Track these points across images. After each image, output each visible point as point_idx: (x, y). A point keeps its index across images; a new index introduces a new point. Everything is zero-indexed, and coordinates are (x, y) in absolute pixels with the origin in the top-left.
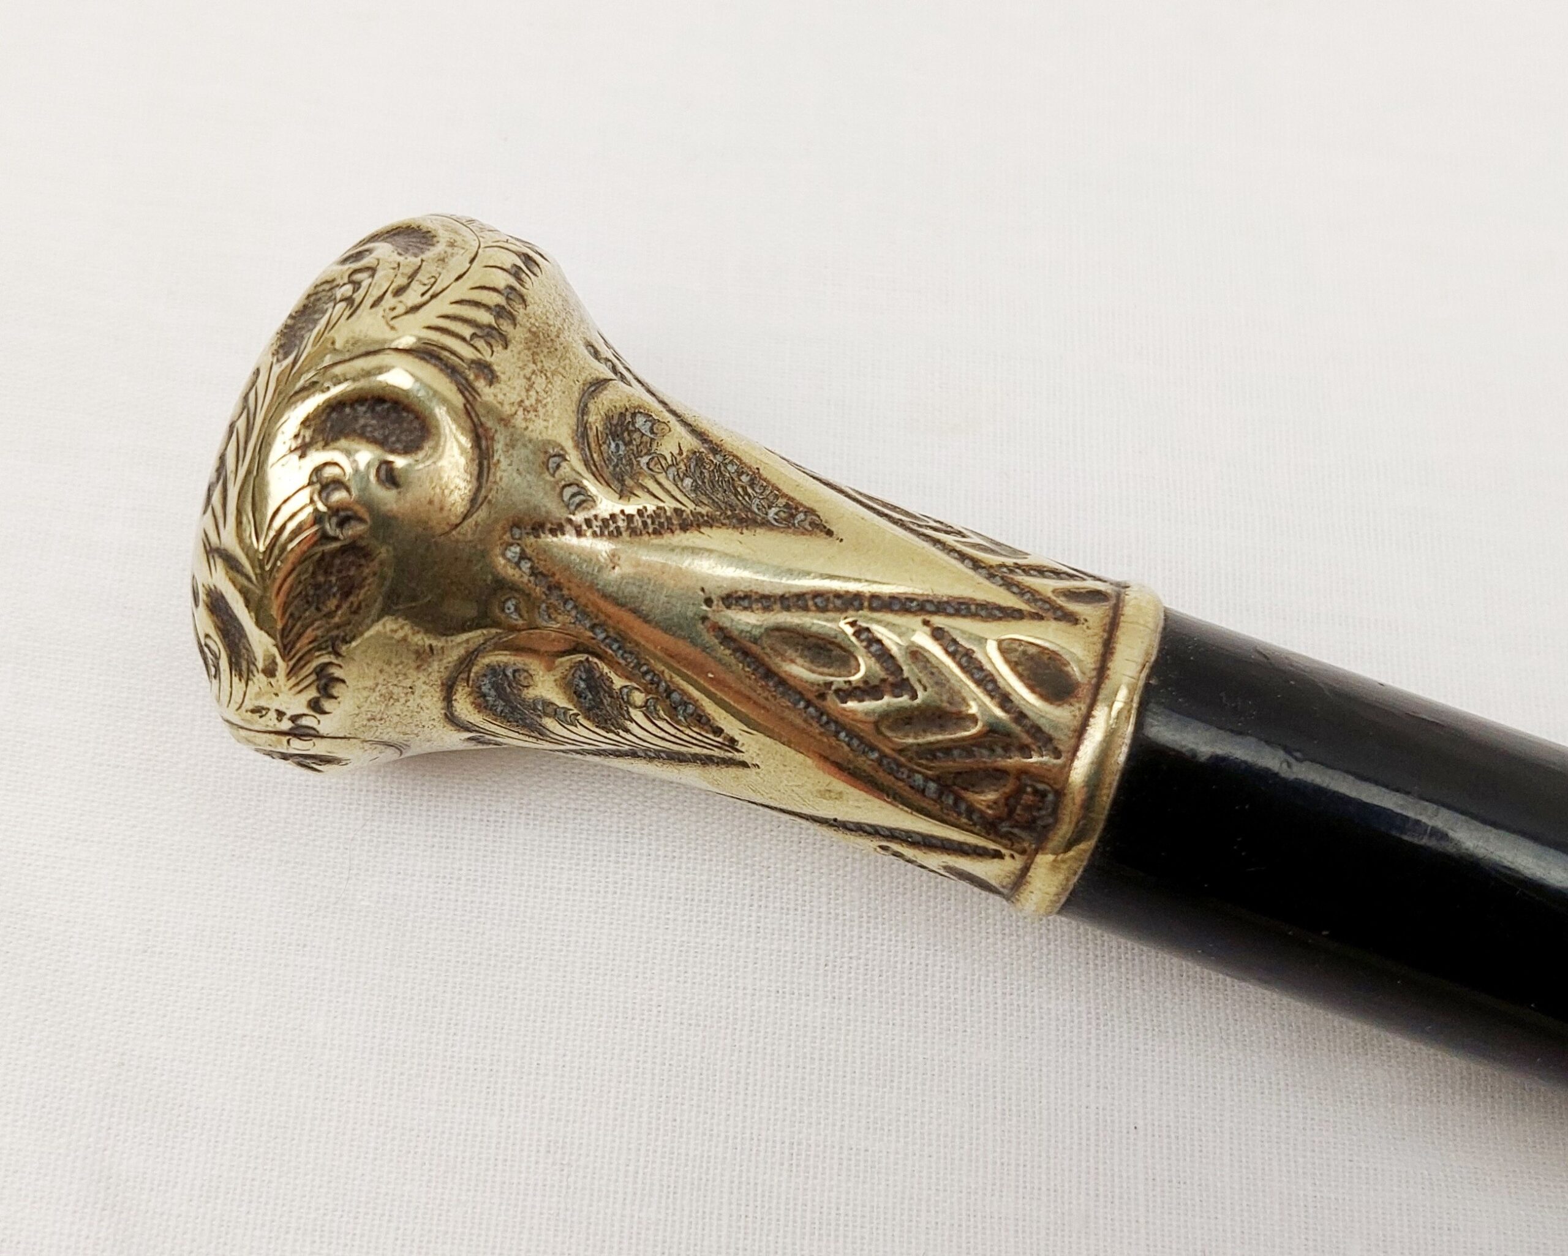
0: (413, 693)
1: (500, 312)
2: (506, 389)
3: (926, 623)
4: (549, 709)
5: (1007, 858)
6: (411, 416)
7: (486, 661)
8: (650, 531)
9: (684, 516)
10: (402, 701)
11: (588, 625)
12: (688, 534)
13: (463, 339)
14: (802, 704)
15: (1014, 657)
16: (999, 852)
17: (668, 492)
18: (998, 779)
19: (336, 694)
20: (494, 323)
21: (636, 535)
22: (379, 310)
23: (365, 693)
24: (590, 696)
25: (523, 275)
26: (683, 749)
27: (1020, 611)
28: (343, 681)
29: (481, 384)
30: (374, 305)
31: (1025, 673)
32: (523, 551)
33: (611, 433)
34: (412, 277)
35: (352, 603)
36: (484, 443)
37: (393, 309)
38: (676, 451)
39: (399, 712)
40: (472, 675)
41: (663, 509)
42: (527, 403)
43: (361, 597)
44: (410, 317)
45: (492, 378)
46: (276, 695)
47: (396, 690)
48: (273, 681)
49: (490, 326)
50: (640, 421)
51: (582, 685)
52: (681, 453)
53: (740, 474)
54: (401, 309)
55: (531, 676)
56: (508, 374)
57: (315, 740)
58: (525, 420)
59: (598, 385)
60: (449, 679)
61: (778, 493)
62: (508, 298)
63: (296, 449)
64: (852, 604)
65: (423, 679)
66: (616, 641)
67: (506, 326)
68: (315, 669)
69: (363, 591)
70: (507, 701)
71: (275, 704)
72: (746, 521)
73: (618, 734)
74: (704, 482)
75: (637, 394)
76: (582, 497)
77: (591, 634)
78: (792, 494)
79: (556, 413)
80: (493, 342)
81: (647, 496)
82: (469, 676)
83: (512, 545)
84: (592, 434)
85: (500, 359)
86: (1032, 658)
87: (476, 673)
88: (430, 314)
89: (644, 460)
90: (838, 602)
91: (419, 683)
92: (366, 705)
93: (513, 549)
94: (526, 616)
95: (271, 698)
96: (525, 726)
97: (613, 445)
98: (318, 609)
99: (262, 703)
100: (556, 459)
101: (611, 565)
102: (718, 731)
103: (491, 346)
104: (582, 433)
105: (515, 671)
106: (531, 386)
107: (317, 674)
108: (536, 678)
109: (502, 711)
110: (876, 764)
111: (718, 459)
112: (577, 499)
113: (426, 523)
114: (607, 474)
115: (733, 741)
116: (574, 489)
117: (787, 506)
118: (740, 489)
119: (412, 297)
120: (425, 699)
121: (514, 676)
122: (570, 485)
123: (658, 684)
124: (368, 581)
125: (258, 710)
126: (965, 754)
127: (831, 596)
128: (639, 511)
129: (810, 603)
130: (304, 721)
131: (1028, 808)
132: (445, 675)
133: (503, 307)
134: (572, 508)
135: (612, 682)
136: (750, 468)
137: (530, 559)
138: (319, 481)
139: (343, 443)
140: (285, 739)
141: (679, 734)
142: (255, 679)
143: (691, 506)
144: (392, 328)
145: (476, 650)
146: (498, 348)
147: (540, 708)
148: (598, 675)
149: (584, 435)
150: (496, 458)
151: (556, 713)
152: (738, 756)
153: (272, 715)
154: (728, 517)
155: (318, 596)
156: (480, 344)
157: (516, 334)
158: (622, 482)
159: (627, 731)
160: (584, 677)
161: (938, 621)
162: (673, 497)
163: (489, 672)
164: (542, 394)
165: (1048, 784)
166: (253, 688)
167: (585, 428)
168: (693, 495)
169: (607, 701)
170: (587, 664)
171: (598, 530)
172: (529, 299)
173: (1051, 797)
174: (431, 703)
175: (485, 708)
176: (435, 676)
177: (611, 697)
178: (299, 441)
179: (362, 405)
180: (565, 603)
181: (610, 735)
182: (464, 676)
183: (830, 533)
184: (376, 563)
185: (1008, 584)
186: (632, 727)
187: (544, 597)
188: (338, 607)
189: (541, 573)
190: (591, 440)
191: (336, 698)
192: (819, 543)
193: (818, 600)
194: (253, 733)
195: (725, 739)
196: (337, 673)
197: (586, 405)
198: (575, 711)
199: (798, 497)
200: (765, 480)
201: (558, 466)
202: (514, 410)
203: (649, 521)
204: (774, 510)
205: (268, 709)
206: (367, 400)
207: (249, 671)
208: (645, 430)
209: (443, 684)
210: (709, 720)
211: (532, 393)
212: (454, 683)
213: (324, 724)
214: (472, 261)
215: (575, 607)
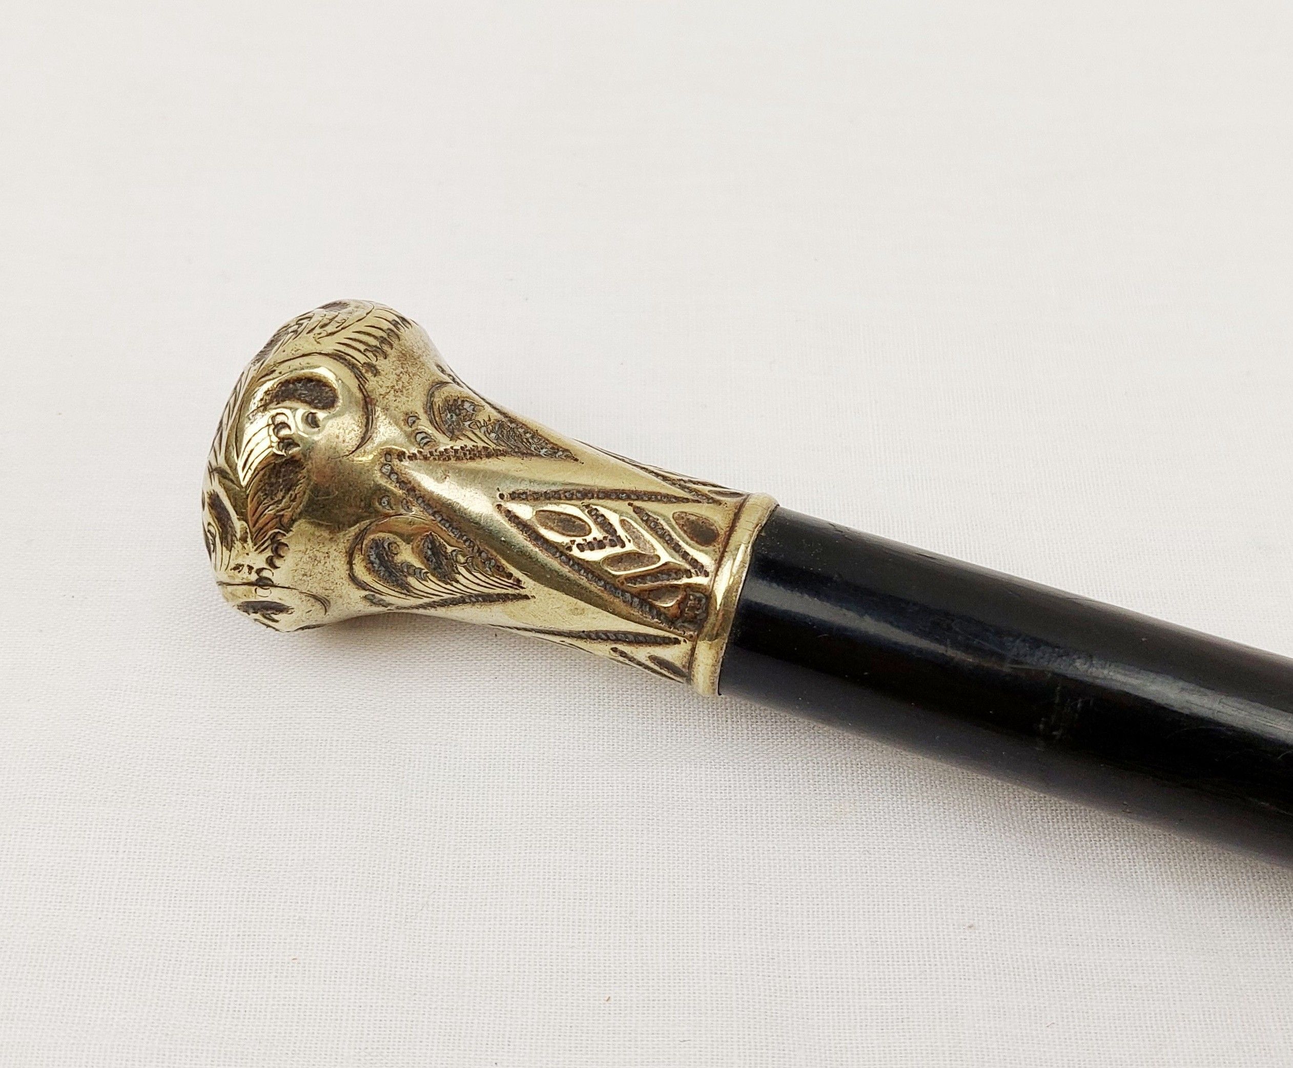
0: (329, 557)
1: (383, 340)
2: (384, 379)
3: (630, 504)
4: (411, 570)
5: (682, 643)
6: (327, 389)
7: (372, 537)
8: (468, 457)
9: (489, 450)
10: (323, 562)
11: (431, 512)
12: (490, 460)
13: (360, 351)
14: (558, 555)
15: (681, 522)
16: (677, 639)
17: (480, 438)
18: (673, 592)
19: (282, 554)
20: (378, 345)
21: (459, 459)
22: (311, 334)
23: (300, 555)
24: (434, 560)
25: (399, 326)
26: (491, 591)
27: (687, 499)
28: (287, 545)
29: (369, 375)
30: (309, 332)
31: (689, 531)
32: (392, 469)
33: (448, 409)
34: (331, 320)
35: (291, 495)
36: (369, 406)
37: (320, 334)
38: (486, 419)
39: (321, 571)
40: (364, 546)
41: (477, 447)
42: (397, 387)
43: (296, 492)
44: (329, 337)
45: (376, 373)
46: (247, 554)
47: (318, 554)
48: (245, 545)
49: (376, 346)
50: (467, 405)
51: (430, 553)
52: (490, 420)
53: (525, 433)
54: (324, 334)
55: (398, 546)
56: (386, 372)
57: (271, 588)
58: (395, 396)
59: (443, 384)
60: (350, 548)
61: (547, 441)
62: (388, 335)
63: (261, 406)
64: (587, 496)
65: (335, 547)
66: (447, 521)
67: (386, 348)
68: (269, 537)
69: (298, 487)
70: (386, 568)
71: (247, 561)
72: (526, 454)
73: (452, 585)
74: (503, 436)
75: (466, 391)
76: (428, 440)
77: (433, 518)
78: (555, 442)
79: (414, 394)
80: (377, 354)
81: (467, 440)
82: (362, 547)
83: (386, 464)
84: (436, 407)
85: (381, 364)
86: (693, 522)
87: (366, 545)
88: (341, 337)
89: (467, 424)
90: (579, 495)
91: (332, 550)
92: (301, 563)
93: (386, 467)
94: (394, 508)
95: (244, 557)
96: (398, 585)
97: (449, 416)
98: (272, 499)
99: (240, 561)
100: (414, 419)
101: (444, 476)
102: (510, 576)
103: (376, 357)
104: (429, 407)
105: (389, 544)
106: (400, 379)
107: (271, 540)
108: (401, 548)
109: (384, 575)
110: (603, 589)
111: (513, 425)
112: (425, 441)
113: (335, 448)
114: (444, 428)
115: (519, 581)
116: (423, 435)
117: (553, 448)
118: (525, 440)
119: (330, 329)
120: (336, 562)
121: (389, 548)
122: (420, 433)
123: (473, 547)
124: (301, 481)
125: (238, 567)
126: (653, 579)
127: (575, 491)
128: (462, 447)
129: (562, 496)
130: (265, 574)
131: (692, 608)
132: (348, 545)
133: (385, 339)
134: (422, 445)
135: (446, 548)
136: (532, 430)
137: (396, 474)
138: (273, 423)
139: (287, 403)
140: (253, 588)
141: (487, 580)
142: (235, 546)
143: (494, 446)
144: (318, 343)
145: (365, 529)
146: (381, 358)
147: (406, 570)
148: (438, 544)
149: (431, 407)
150: (377, 414)
151: (415, 572)
152: (522, 592)
153: (246, 569)
154: (516, 452)
155: (272, 491)
156: (370, 354)
157: (392, 353)
158: (453, 433)
159: (457, 582)
160: (430, 547)
161: (637, 503)
162: (483, 440)
163: (374, 545)
164: (406, 384)
165: (701, 593)
166: (234, 552)
167: (432, 404)
168: (495, 441)
169: (444, 562)
170: (431, 537)
171: (437, 458)
172: (401, 338)
173: (704, 601)
174: (340, 565)
175: (373, 571)
176: (341, 546)
177: (447, 559)
178: (263, 402)
179: (299, 383)
180: (417, 500)
181: (448, 587)
182: (359, 546)
183: (576, 460)
184: (305, 470)
185: (683, 488)
186: (459, 578)
187: (404, 496)
188: (283, 497)
189: (403, 481)
190: (435, 410)
191: (283, 557)
192: (570, 464)
193: (567, 494)
194: (235, 587)
195: (514, 581)
196: (283, 540)
197: (433, 393)
198: (426, 570)
199: (559, 444)
200: (540, 436)
201: (414, 422)
202: (388, 391)
203: (468, 453)
204: (544, 450)
205: (243, 565)
206: (302, 380)
207: (232, 541)
208: (470, 409)
209: (346, 552)
210: (504, 569)
211: (400, 383)
212: (353, 552)
213: (276, 576)
214: (367, 314)
215: (424, 501)
